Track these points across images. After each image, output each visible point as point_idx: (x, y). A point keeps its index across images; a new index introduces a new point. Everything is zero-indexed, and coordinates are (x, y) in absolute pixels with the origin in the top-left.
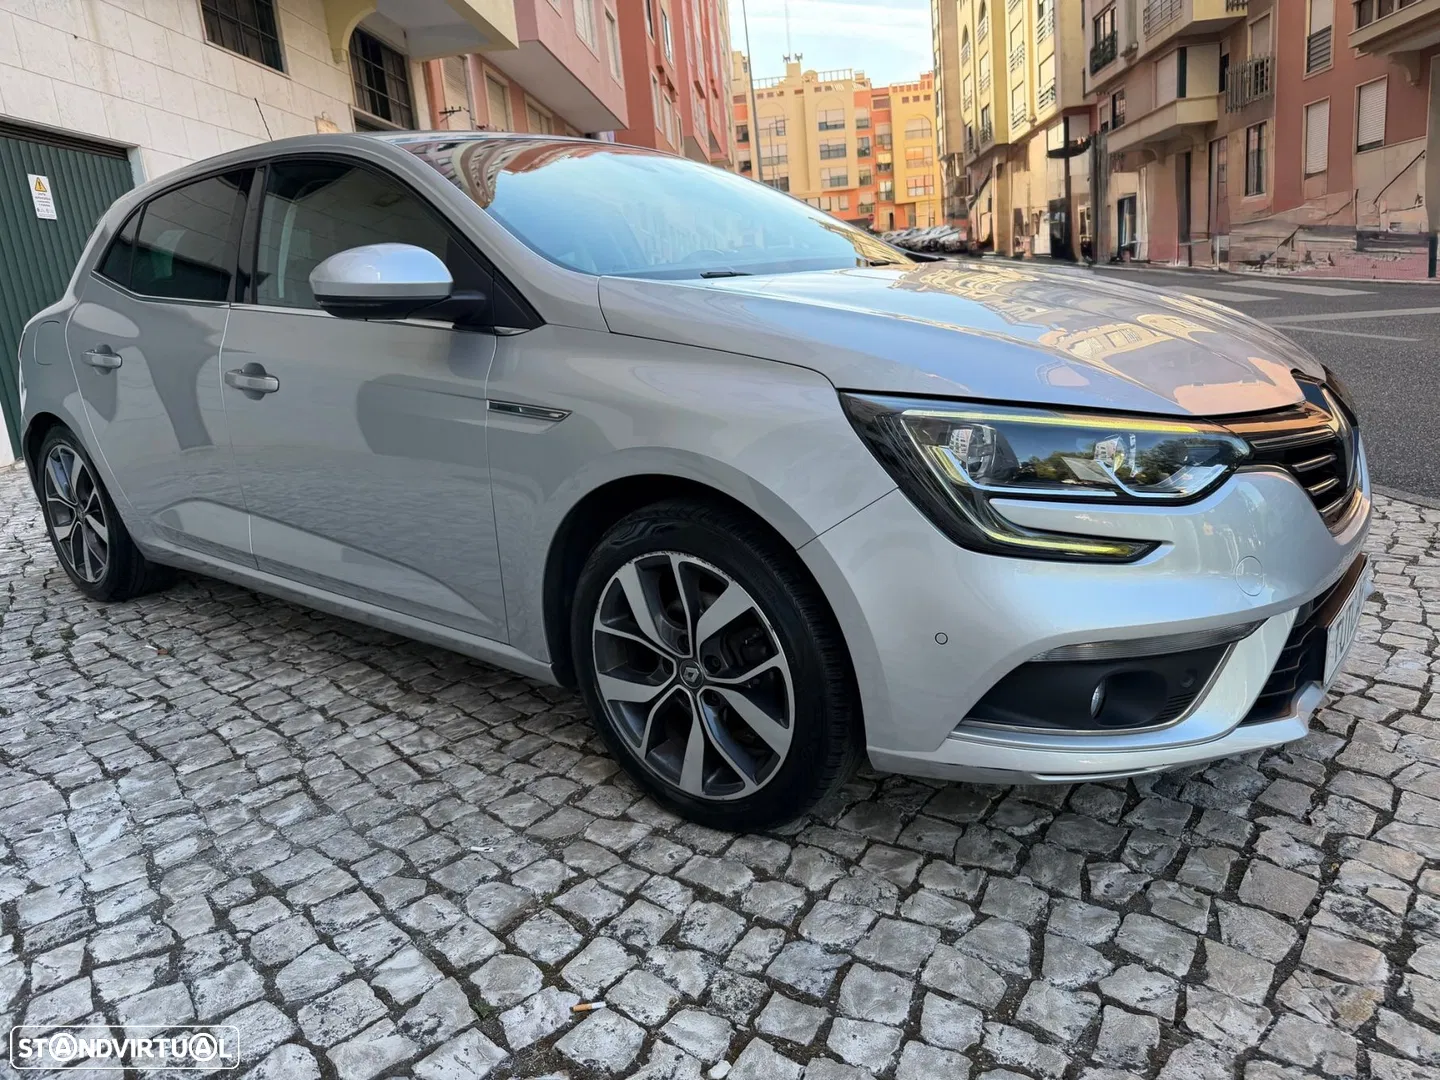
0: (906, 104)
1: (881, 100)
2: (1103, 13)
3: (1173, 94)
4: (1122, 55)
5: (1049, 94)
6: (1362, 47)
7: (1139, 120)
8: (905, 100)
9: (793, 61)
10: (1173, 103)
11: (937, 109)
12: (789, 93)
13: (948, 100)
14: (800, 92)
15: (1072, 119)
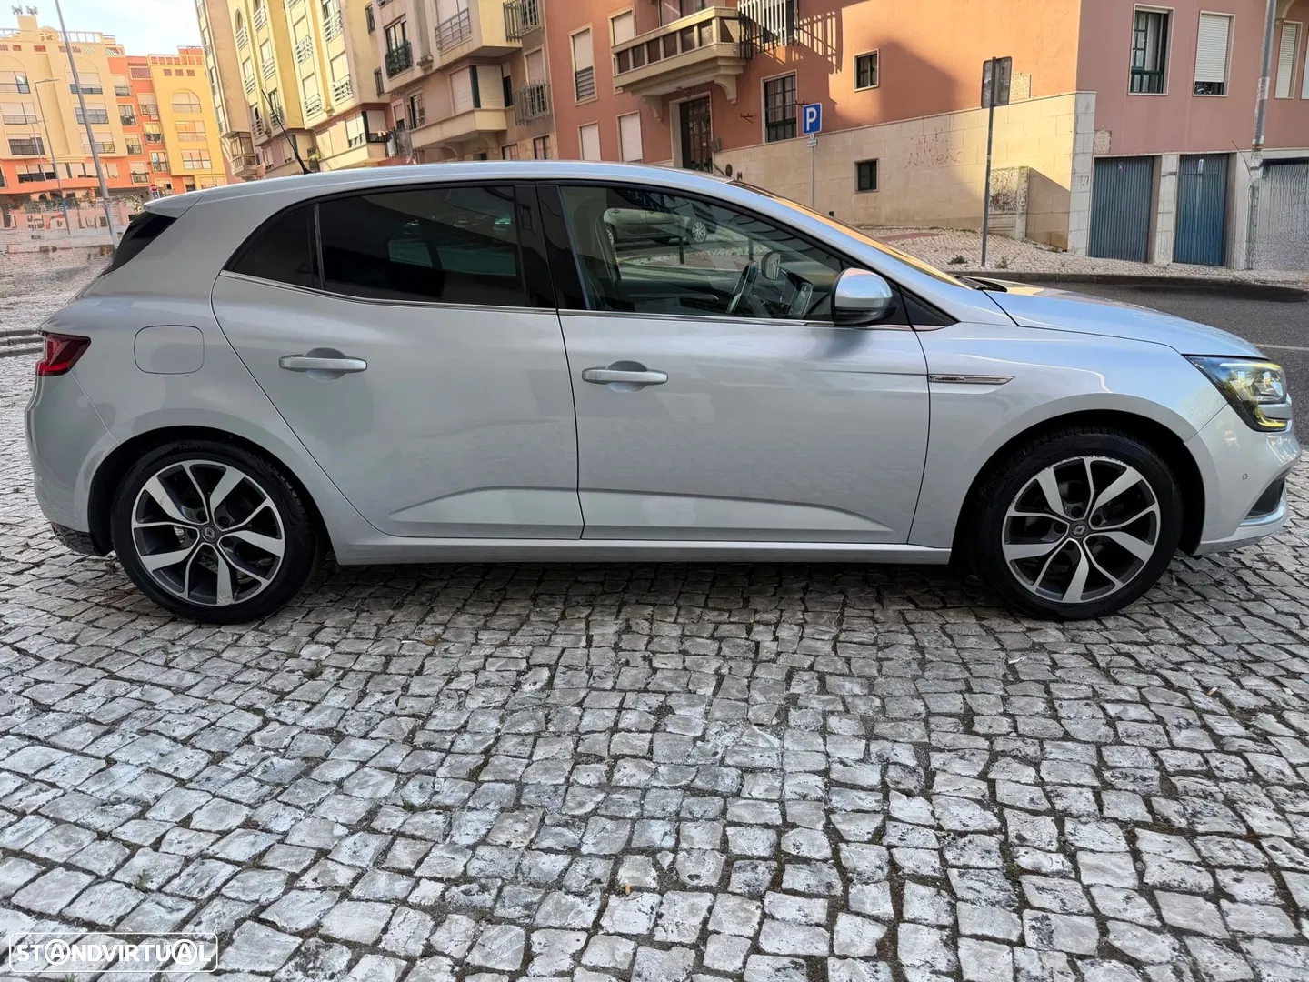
0: (168, 77)
1: (139, 69)
2: (393, 24)
3: (469, 105)
4: (418, 64)
5: (344, 89)
6: (625, 87)
7: (440, 123)
8: (167, 72)
9: (25, 13)
10: (472, 112)
11: (213, 87)
12: (28, 48)
13: (224, 78)
14: (40, 49)
15: (369, 114)
